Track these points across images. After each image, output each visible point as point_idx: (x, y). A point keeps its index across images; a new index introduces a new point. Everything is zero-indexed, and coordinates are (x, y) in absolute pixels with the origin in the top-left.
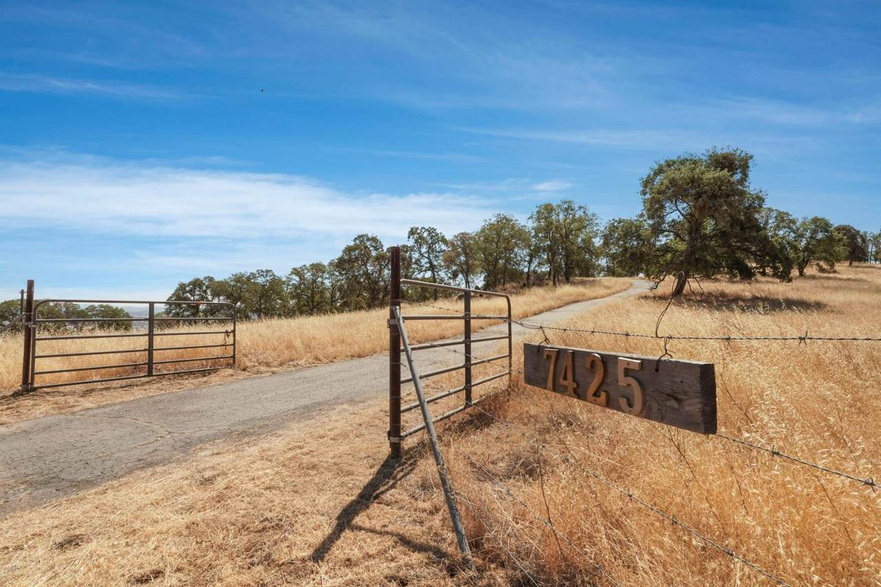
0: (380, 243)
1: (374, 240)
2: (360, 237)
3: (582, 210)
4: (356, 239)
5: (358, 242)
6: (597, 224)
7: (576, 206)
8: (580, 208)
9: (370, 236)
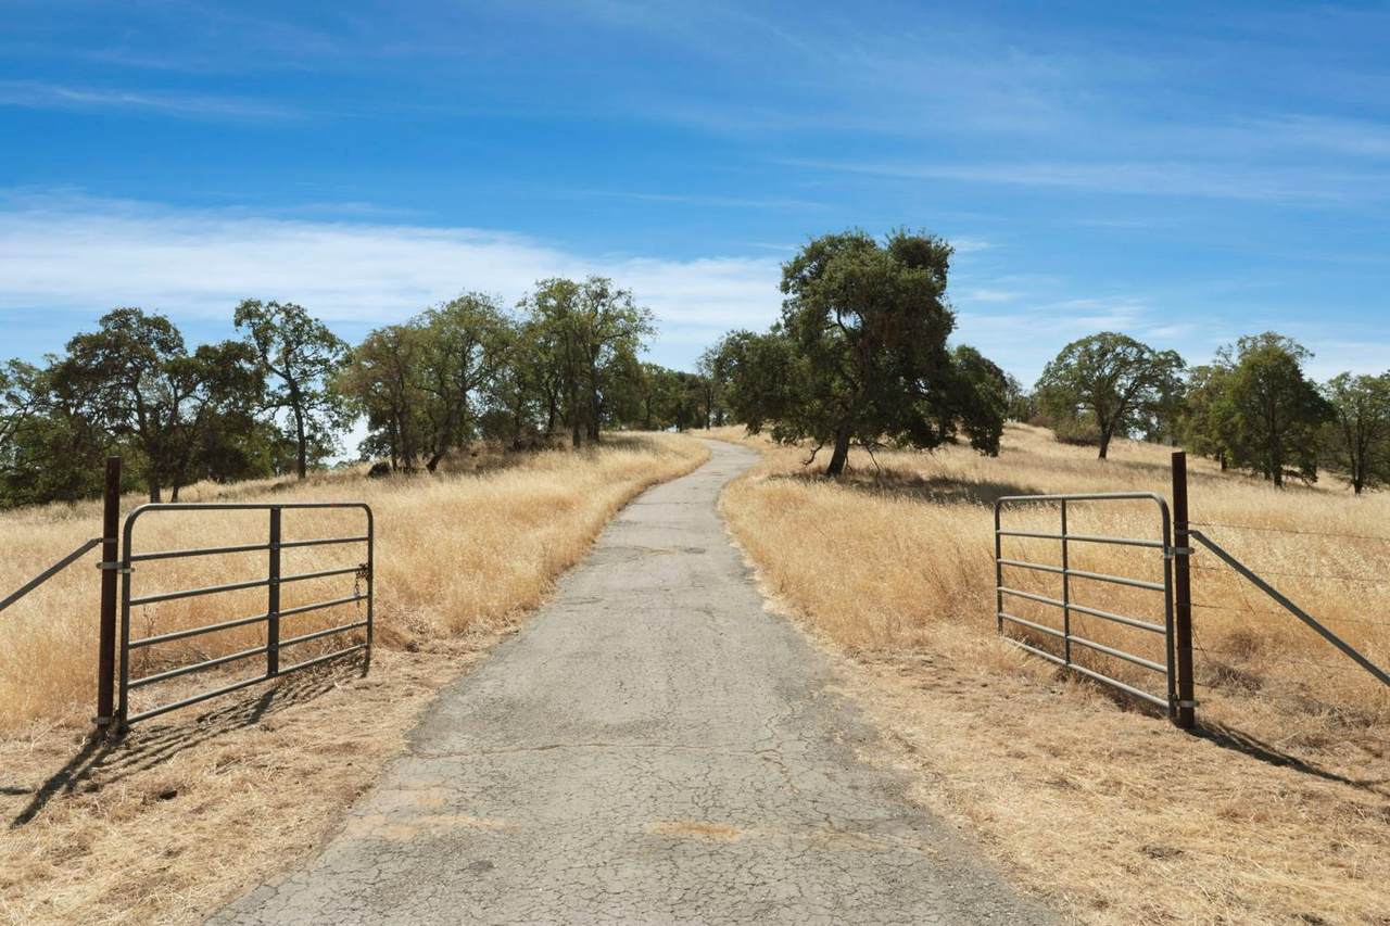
0: (176, 332)
1: (161, 324)
2: (117, 313)
3: (624, 299)
4: (107, 318)
5: (111, 325)
6: (651, 329)
7: (612, 291)
8: (620, 293)
9: (148, 314)
